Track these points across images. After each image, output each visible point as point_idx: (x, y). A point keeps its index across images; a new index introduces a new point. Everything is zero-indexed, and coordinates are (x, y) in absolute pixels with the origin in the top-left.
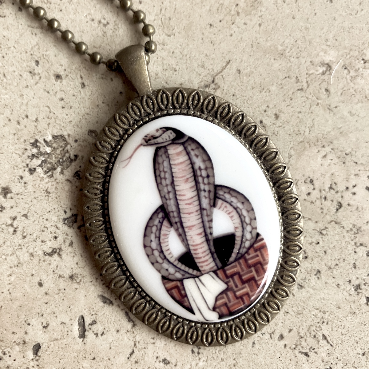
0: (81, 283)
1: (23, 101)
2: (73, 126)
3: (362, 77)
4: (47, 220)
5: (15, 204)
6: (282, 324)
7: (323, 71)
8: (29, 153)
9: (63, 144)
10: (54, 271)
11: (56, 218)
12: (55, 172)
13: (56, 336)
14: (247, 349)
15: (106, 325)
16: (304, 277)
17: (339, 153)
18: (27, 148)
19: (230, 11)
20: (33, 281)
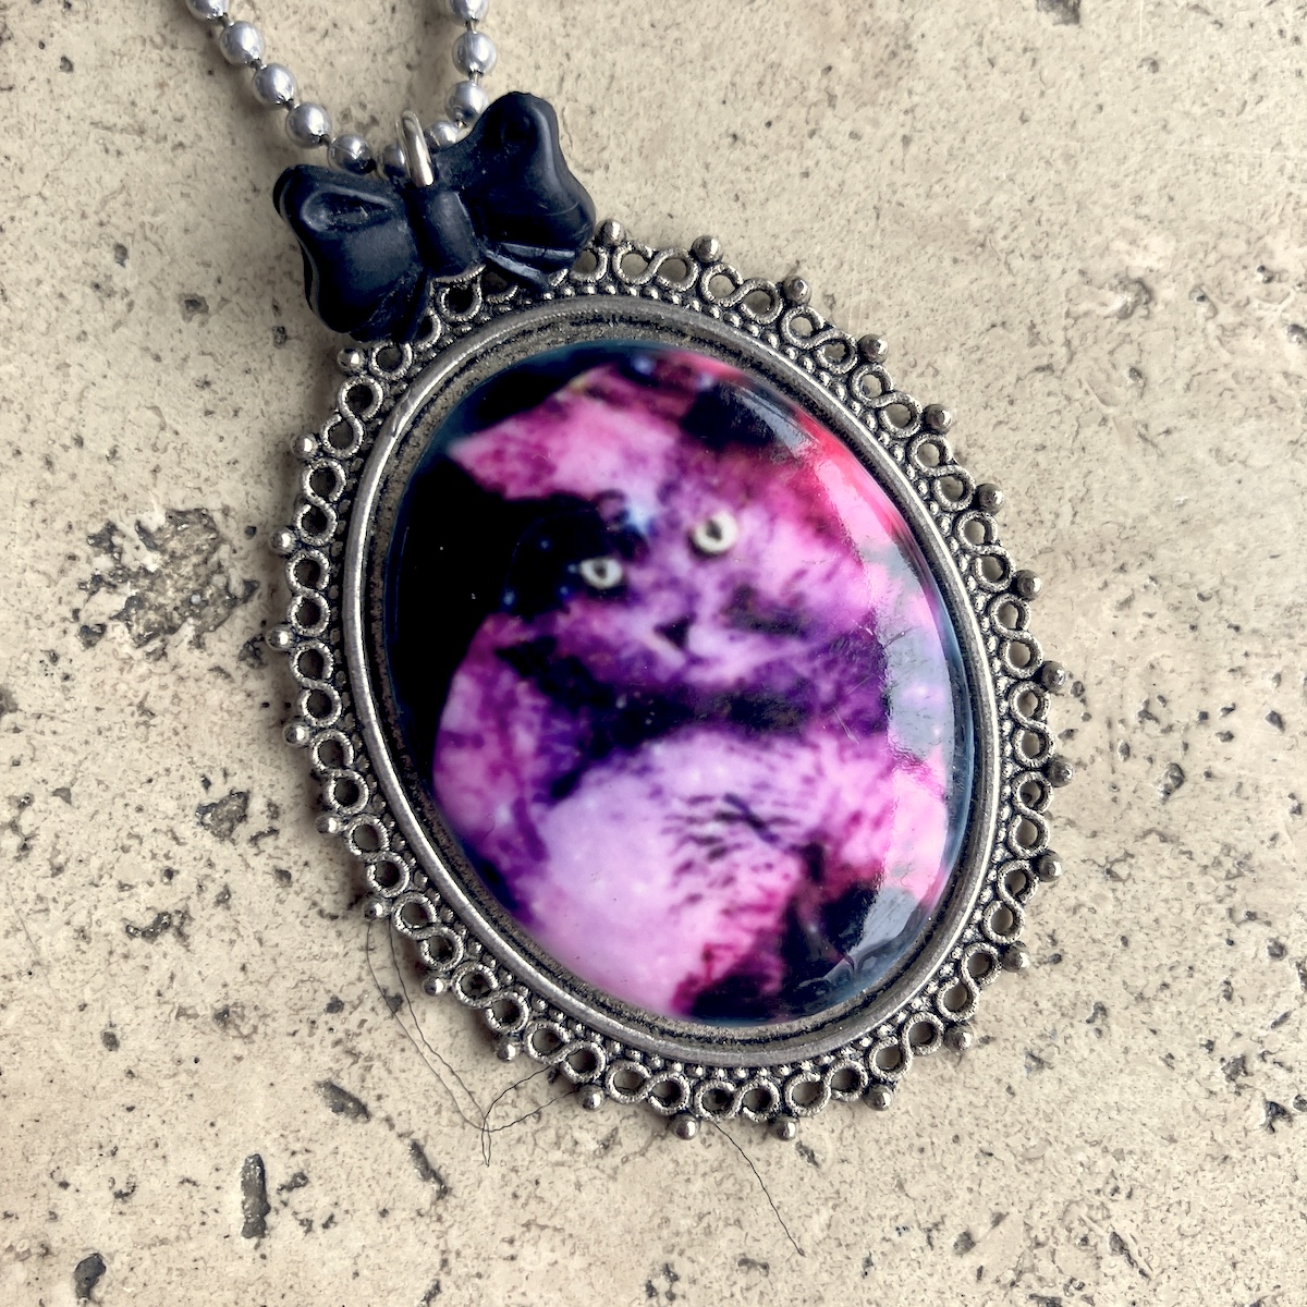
0: (255, 1037)
1: (66, 387)
2: (243, 477)
3: (1259, 329)
4: (140, 809)
5: (29, 752)
6: (968, 1197)
7: (1125, 306)
8: (84, 571)
9: (203, 540)
10: (159, 994)
11: (174, 804)
12: (171, 638)
13: (160, 1228)
14: (844, 1283)
15: (340, 1192)
16: (1050, 1028)
17: (1177, 594)
18: (77, 552)
19: (804, 89)
20: (84, 1028)
